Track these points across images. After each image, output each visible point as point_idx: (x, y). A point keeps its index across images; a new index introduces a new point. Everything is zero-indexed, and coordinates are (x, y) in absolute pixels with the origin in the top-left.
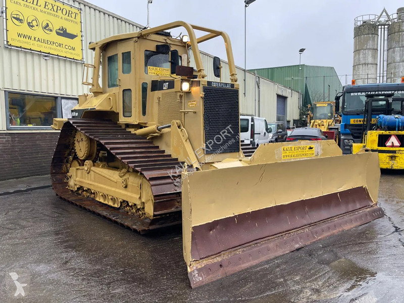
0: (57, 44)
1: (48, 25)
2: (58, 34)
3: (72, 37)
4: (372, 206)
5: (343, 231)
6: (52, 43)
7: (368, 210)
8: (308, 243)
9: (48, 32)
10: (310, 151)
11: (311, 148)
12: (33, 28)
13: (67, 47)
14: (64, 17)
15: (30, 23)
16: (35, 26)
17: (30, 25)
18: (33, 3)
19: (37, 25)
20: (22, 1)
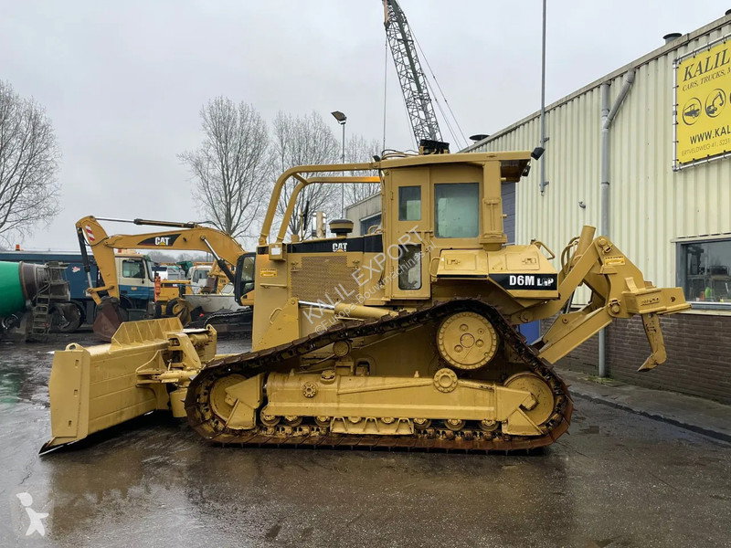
12: (715, 113)
15: (709, 107)
16: (719, 107)
17: (710, 111)
18: (716, 67)
19: (721, 105)
20: (699, 78)
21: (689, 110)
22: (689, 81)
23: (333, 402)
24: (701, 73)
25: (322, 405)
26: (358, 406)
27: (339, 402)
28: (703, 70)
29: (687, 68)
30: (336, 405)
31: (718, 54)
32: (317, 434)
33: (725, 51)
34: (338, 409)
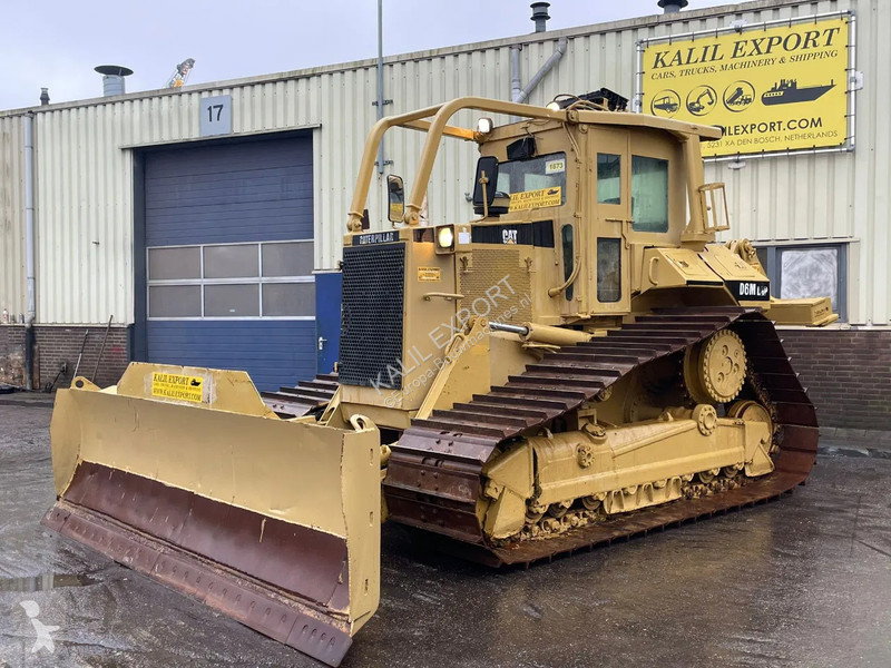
0: (763, 128)
1: (740, 91)
2: (767, 101)
3: (813, 93)
4: (328, 613)
5: (200, 600)
6: (748, 129)
7: (311, 613)
8: (139, 568)
9: (741, 107)
10: (194, 391)
11: (195, 384)
12: (701, 112)
13: (792, 125)
14: (788, 55)
15: (693, 104)
16: (706, 106)
17: (693, 108)
18: (703, 60)
19: (710, 104)
20: (676, 68)
21: (661, 102)
22: (660, 70)
23: (608, 469)
24: (680, 63)
25: (599, 476)
26: (633, 469)
27: (614, 468)
28: (684, 60)
29: (659, 54)
30: (611, 474)
31: (706, 48)
32: (585, 521)
33: (716, 46)
34: (617, 478)
